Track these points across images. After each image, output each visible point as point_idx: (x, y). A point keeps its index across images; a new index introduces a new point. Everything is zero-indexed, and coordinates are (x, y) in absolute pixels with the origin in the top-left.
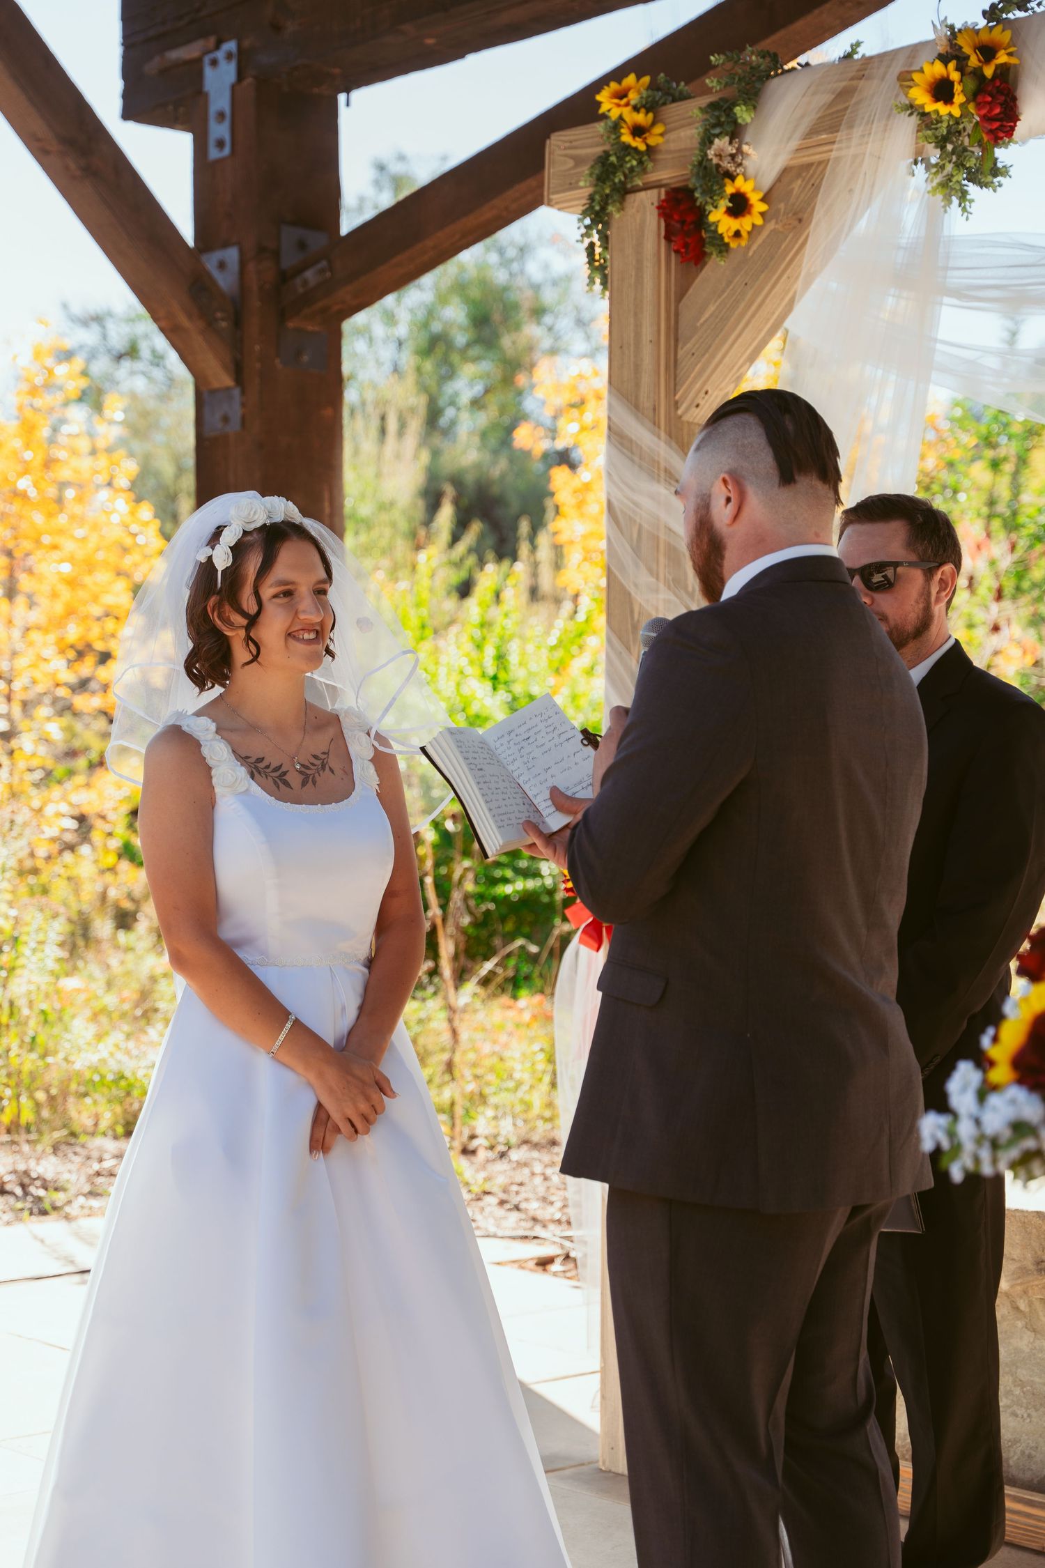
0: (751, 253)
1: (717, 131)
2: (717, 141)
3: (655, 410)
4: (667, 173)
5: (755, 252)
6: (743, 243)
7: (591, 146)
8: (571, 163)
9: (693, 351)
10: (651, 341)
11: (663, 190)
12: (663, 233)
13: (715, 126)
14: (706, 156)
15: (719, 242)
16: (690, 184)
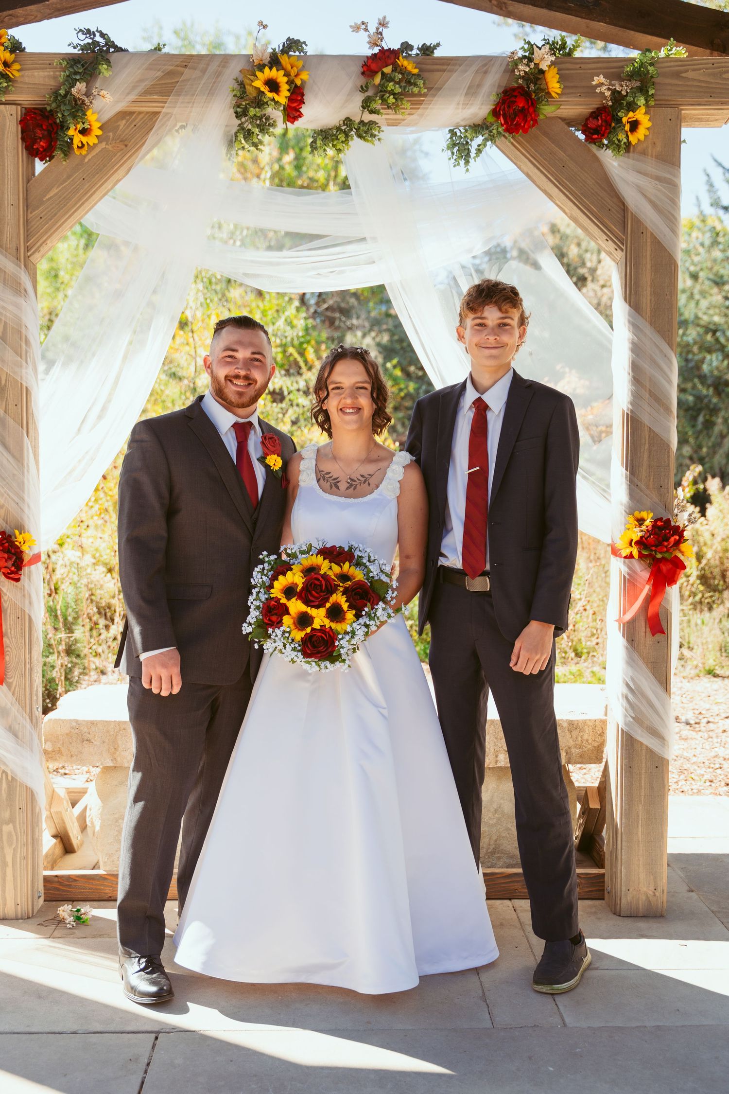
0: (86, 160)
1: (78, 77)
2: (78, 83)
3: (17, 249)
4: (24, 97)
5: (89, 160)
6: (84, 152)
9: (41, 216)
10: (13, 205)
11: (19, 107)
12: (20, 136)
13: (76, 73)
14: (68, 92)
15: (68, 148)
16: (48, 108)
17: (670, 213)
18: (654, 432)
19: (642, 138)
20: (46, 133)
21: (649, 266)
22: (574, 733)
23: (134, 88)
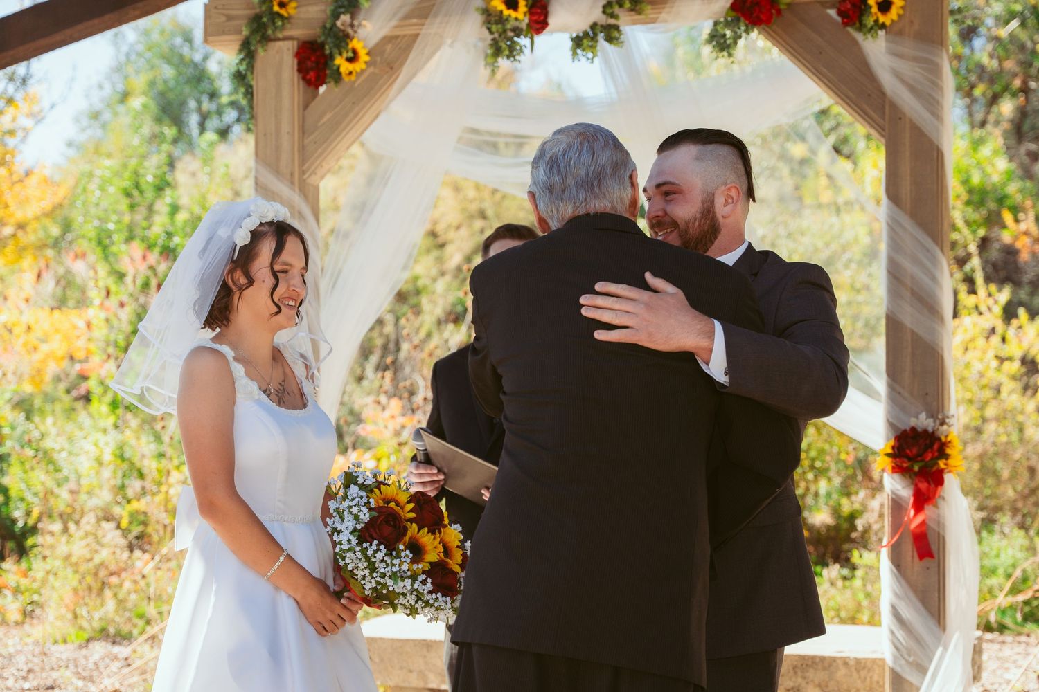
0: (356, 85)
1: (342, 10)
2: (342, 15)
3: (292, 174)
4: (299, 32)
5: (359, 85)
6: (353, 78)
7: (239, 9)
8: (224, 19)
9: (315, 141)
10: (288, 133)
11: (295, 43)
12: (296, 67)
13: (341, 7)
14: (334, 25)
15: (337, 76)
16: (319, 40)
17: (930, 95)
18: (917, 335)
19: (895, 17)
20: (314, 65)
21: (908, 154)
22: (863, 673)
23: (395, 14)
